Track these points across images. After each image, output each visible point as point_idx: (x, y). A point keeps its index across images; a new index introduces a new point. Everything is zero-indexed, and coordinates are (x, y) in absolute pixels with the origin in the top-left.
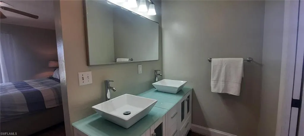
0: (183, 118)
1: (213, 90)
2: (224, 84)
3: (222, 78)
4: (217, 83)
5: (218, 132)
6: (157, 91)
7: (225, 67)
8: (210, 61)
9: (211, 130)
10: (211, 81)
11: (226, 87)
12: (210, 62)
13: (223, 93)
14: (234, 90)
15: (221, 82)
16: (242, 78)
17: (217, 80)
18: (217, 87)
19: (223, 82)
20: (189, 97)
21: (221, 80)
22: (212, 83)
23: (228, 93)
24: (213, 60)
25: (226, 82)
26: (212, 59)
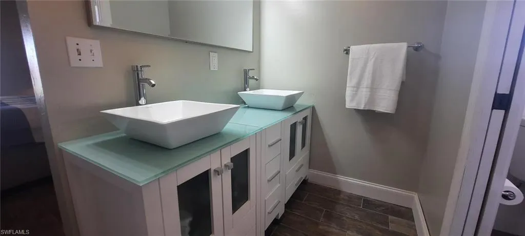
0: (292, 154)
1: (349, 104)
2: (369, 93)
3: (366, 82)
4: (357, 91)
5: (352, 181)
6: (248, 107)
7: (373, 60)
8: (347, 51)
9: (341, 178)
10: (347, 89)
11: (372, 99)
12: (347, 55)
13: (366, 109)
14: (386, 103)
15: (364, 90)
16: (403, 83)
17: (358, 86)
18: (355, 100)
19: (368, 90)
20: (305, 119)
21: (365, 86)
22: (349, 92)
23: (374, 109)
24: (353, 49)
25: (373, 89)
26: (351, 47)
